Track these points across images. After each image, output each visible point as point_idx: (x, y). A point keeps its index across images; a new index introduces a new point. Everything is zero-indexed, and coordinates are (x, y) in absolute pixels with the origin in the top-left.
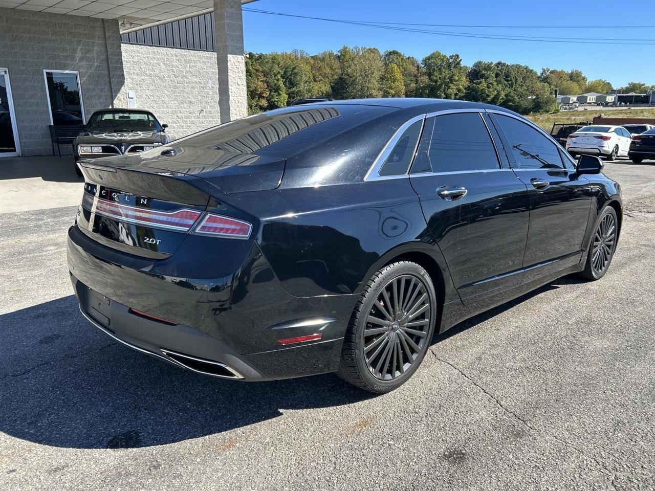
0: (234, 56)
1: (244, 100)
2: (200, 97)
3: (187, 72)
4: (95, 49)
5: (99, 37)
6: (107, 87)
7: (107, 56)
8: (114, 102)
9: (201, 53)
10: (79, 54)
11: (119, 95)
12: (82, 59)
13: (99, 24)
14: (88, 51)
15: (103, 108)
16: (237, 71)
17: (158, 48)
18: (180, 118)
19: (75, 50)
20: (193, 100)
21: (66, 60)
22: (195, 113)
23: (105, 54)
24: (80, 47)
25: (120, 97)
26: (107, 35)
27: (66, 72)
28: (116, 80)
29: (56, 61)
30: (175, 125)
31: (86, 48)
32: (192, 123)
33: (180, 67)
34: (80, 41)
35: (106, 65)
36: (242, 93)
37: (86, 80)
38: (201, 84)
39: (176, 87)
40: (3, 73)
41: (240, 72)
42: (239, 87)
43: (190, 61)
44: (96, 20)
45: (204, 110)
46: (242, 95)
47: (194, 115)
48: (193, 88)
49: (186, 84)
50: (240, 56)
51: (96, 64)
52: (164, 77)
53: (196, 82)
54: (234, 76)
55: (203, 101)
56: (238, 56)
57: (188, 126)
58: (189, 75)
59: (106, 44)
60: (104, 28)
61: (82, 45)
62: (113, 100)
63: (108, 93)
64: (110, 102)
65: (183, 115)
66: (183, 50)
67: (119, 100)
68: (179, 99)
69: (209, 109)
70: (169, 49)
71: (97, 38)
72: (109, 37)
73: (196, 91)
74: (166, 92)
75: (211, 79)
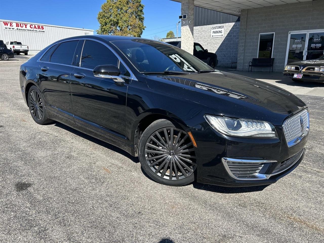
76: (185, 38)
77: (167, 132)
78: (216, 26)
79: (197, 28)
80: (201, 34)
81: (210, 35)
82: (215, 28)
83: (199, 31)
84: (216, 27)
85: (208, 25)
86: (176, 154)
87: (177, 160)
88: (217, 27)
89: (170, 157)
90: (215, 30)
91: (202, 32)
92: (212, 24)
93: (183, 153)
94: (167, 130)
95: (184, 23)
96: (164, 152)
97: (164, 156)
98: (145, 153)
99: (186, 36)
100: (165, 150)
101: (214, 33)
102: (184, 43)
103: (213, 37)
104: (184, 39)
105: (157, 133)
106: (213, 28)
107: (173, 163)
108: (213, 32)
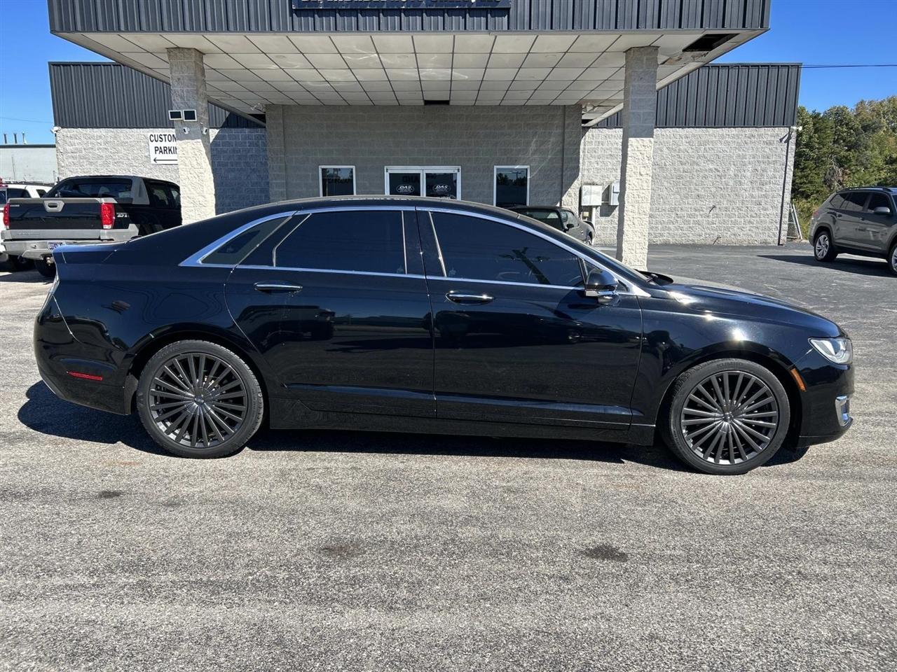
0: (638, 139)
1: (647, 194)
2: (713, 190)
3: (699, 157)
4: (552, 140)
5: (557, 127)
6: (558, 182)
7: (563, 147)
8: (563, 198)
9: (725, 131)
10: (533, 147)
11: (569, 190)
12: (535, 152)
13: (560, 112)
14: (543, 143)
15: (550, 205)
16: (640, 157)
17: (662, 130)
18: (681, 217)
19: (528, 143)
20: (704, 194)
21: (518, 155)
22: (703, 211)
23: (561, 145)
24: (535, 140)
25: (571, 192)
26: (567, 122)
27: (517, 167)
28: (569, 173)
29: (508, 156)
30: (671, 226)
31: (542, 139)
32: (698, 223)
33: (690, 151)
34: (536, 133)
35: (561, 156)
36: (645, 184)
37: (536, 175)
38: (718, 171)
39: (680, 177)
40: (456, 171)
41: (646, 158)
42: (641, 177)
43: (706, 142)
44: (557, 107)
45: (718, 207)
46: (645, 188)
47: (701, 213)
48: (705, 177)
49: (695, 173)
50: (648, 139)
51: (549, 156)
52: (665, 165)
53: (711, 170)
54: (636, 164)
55: (718, 194)
56: (644, 139)
57: (690, 227)
58: (701, 161)
59: (564, 133)
60: (564, 115)
61: (537, 136)
62: (562, 196)
63: (557, 188)
64: (559, 197)
65: (684, 213)
66: (698, 129)
67: (570, 196)
68: (683, 192)
69: (725, 204)
70: (677, 129)
71: (555, 129)
72: (569, 125)
73: (708, 182)
74: (665, 184)
75: (734, 164)
76: (192, 172)
77: (718, 381)
78: (162, 134)
79: (99, 134)
80: (113, 151)
81: (148, 157)
82: (159, 139)
83: (107, 143)
84: (163, 137)
85: (137, 128)
86: (734, 417)
87: (740, 426)
88: (165, 135)
89: (726, 424)
90: (159, 144)
91: (118, 145)
92: (148, 128)
93: (747, 413)
94: (717, 378)
95: (187, 133)
96: (715, 417)
97: (716, 425)
98: (682, 427)
99: (196, 166)
100: (717, 414)
101: (158, 152)
102: (190, 186)
103: (158, 162)
104: (189, 175)
105: (700, 387)
106: (153, 138)
107: (732, 433)
108: (156, 149)
